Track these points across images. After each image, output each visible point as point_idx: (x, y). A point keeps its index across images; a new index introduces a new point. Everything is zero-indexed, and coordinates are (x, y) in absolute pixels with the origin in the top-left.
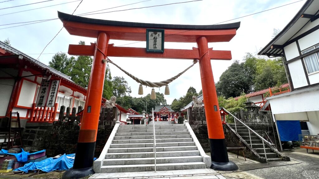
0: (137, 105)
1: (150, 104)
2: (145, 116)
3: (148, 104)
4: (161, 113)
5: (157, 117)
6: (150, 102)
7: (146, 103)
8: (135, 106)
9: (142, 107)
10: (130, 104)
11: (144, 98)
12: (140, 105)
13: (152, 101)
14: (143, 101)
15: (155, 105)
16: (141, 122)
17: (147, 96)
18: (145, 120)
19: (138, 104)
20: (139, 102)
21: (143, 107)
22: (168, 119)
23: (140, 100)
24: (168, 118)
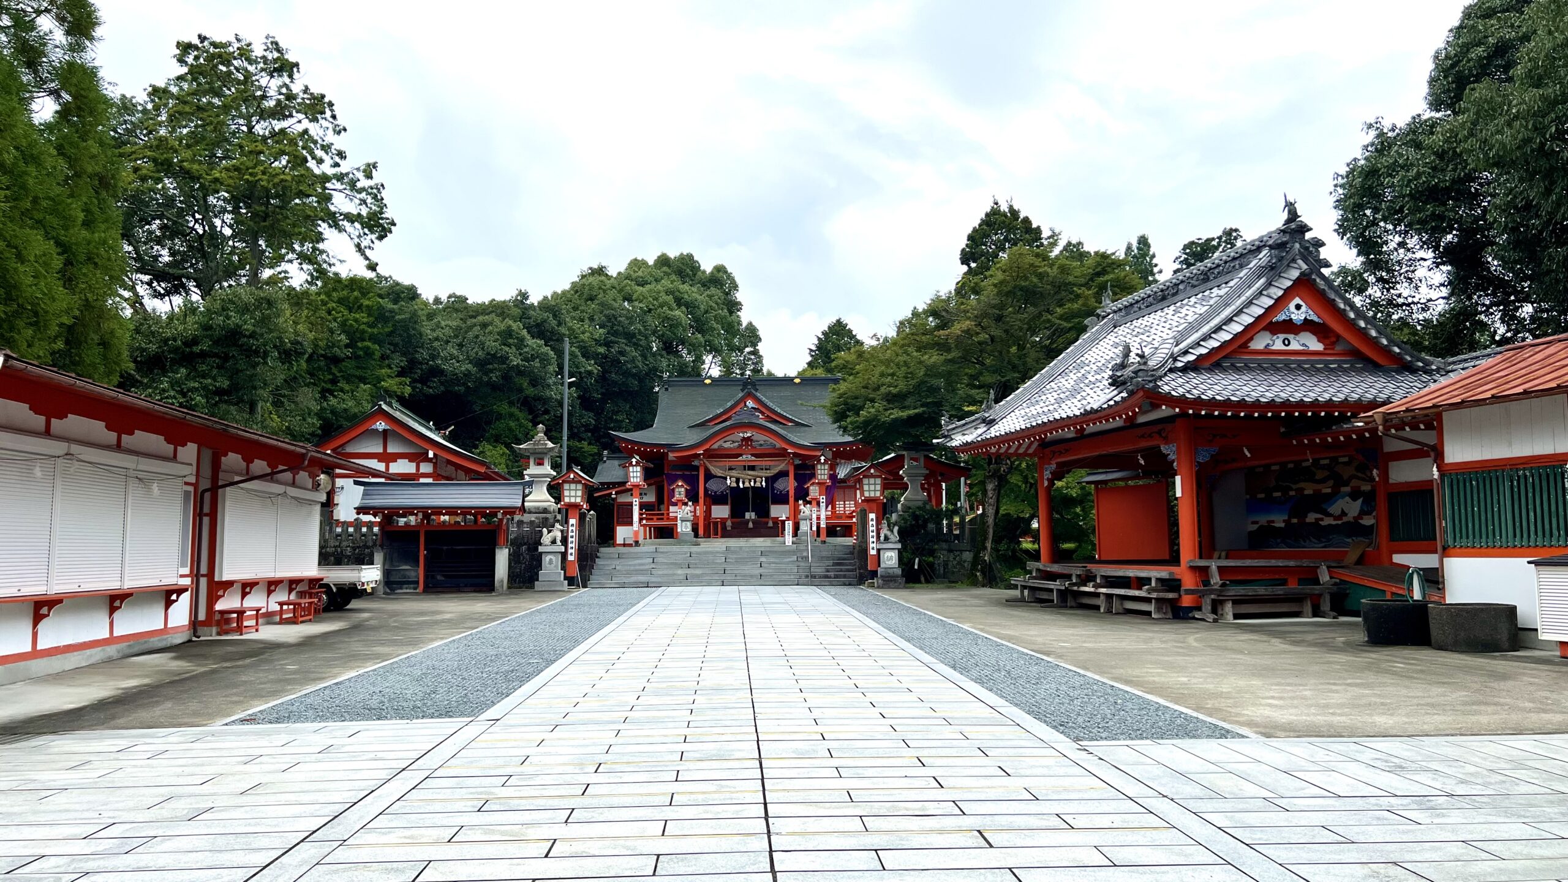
0: (468, 374)
1: (609, 363)
2: (555, 490)
3: (591, 366)
4: (711, 455)
5: (680, 491)
6: (607, 344)
7: (560, 354)
8: (456, 379)
9: (530, 391)
10: (399, 361)
11: (545, 305)
12: (506, 377)
13: (630, 336)
14: (539, 330)
15: (653, 373)
16: (502, 559)
17: (576, 288)
18: (546, 538)
19: (481, 364)
20: (492, 344)
21: (538, 399)
22: (779, 512)
23: (500, 325)
24: (782, 499)
